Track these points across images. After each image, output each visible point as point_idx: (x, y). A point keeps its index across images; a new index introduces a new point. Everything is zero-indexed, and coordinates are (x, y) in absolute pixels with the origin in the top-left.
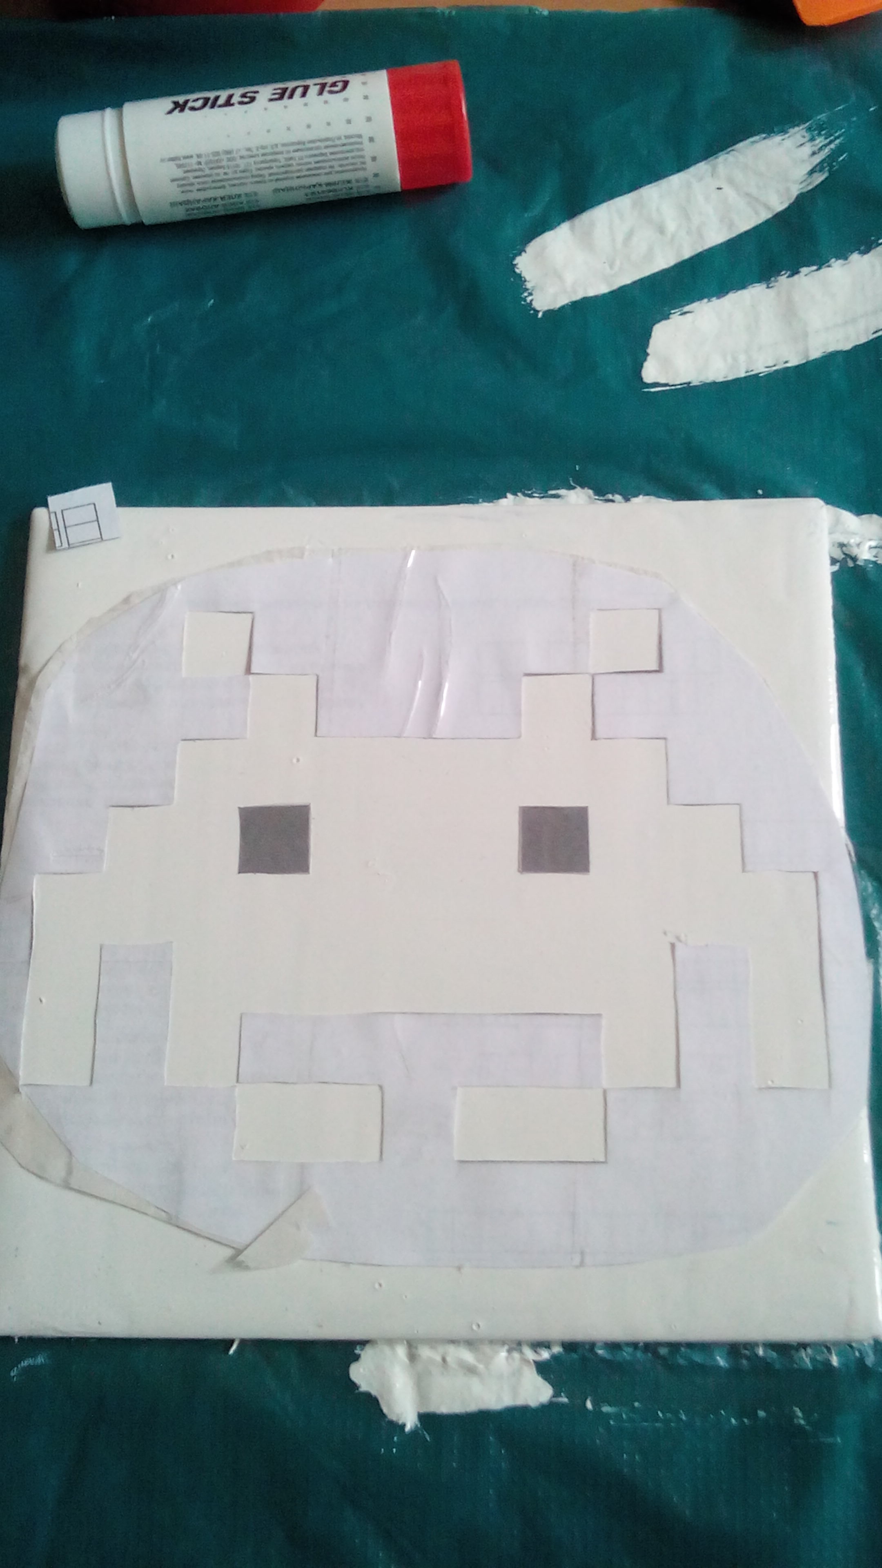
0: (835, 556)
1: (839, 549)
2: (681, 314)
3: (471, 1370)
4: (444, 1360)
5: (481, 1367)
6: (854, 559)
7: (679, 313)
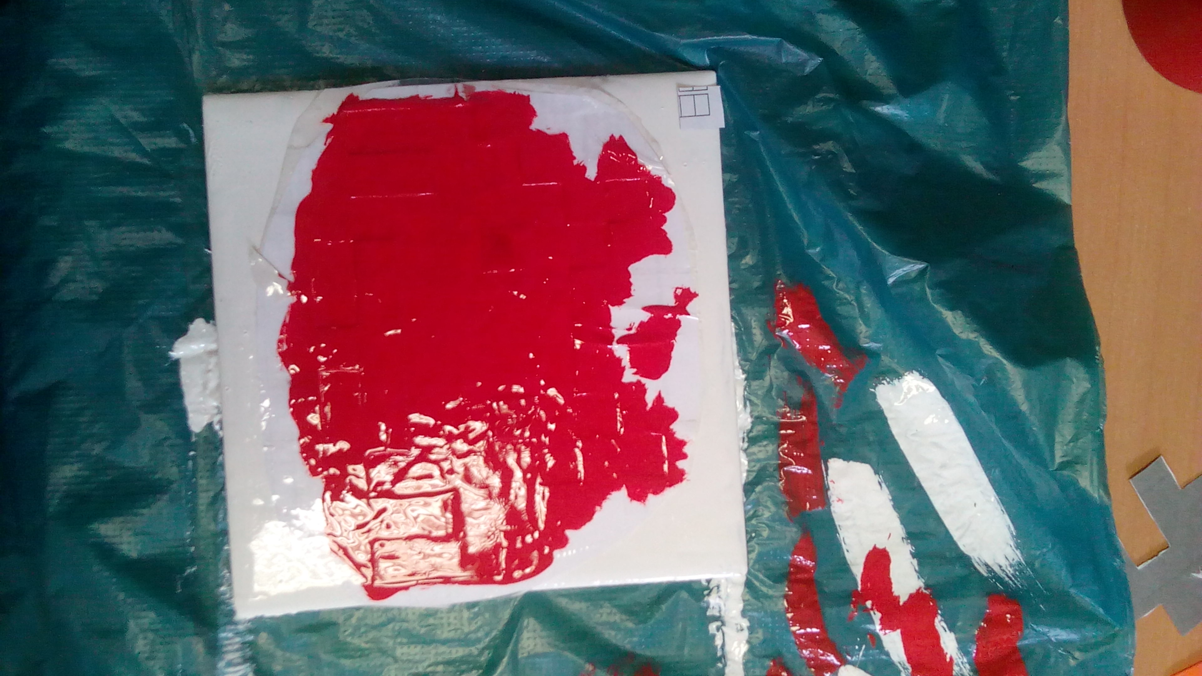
0: (712, 582)
1: (716, 585)
2: (879, 483)
3: (205, 386)
4: (209, 371)
5: (208, 392)
6: (709, 595)
7: (880, 480)
